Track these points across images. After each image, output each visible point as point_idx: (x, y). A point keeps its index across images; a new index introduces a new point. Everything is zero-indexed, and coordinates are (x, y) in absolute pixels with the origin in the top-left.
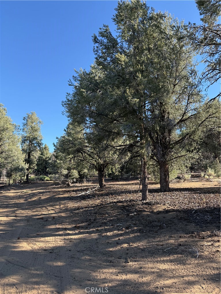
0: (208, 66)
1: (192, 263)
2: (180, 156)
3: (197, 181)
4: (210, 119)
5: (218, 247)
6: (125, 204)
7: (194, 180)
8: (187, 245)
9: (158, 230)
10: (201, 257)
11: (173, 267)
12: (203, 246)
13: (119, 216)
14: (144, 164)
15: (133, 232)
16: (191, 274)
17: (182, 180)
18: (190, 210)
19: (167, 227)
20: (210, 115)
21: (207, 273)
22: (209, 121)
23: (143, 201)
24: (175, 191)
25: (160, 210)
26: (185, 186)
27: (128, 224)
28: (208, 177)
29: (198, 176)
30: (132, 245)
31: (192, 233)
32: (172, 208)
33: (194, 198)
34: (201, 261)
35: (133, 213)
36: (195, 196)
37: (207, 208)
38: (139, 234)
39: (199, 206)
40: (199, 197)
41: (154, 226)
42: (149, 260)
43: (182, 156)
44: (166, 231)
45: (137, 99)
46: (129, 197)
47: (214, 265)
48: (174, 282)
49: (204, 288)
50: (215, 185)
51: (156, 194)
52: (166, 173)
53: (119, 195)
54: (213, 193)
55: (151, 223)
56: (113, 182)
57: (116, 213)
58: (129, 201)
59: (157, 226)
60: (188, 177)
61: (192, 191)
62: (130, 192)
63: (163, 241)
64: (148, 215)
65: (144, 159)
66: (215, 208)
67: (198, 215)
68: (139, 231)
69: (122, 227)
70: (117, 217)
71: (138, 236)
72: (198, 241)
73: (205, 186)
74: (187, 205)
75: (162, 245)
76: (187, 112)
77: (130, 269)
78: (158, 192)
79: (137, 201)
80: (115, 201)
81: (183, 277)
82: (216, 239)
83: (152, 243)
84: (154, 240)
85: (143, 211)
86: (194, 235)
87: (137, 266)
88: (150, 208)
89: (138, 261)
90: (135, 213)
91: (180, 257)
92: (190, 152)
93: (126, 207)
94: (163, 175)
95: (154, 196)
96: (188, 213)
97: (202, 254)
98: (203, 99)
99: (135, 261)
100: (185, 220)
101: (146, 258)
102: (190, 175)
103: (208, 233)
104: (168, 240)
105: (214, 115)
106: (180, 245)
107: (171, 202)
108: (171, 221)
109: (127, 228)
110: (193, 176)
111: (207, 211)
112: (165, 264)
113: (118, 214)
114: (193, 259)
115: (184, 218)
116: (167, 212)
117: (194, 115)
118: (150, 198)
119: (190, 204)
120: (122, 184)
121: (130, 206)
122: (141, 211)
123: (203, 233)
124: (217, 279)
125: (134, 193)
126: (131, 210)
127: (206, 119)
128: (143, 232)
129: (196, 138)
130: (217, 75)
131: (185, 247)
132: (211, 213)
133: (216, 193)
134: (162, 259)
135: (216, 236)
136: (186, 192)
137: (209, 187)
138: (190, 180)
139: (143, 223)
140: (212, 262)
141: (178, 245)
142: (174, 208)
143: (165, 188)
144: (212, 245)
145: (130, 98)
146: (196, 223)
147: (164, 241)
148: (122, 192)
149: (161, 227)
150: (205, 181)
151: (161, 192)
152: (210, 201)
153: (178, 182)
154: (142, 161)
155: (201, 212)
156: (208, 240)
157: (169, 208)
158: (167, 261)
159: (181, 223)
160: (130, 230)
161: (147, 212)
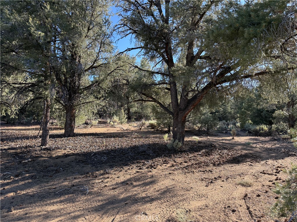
0: (121, 20)
1: (81, 199)
2: (87, 102)
3: (103, 127)
4: (118, 71)
5: (107, 182)
6: (19, 151)
7: (100, 126)
8: (80, 185)
9: (53, 174)
10: (90, 193)
11: (62, 207)
12: (94, 183)
13: (8, 164)
14: (47, 107)
15: (24, 179)
16: (78, 209)
17: (89, 126)
18: (90, 153)
19: (63, 170)
20: (118, 67)
21: (93, 206)
22: (117, 73)
23: (42, 147)
24: (80, 136)
25: (60, 155)
26: (91, 131)
27: (18, 171)
28: (113, 123)
29: (105, 123)
30: (19, 193)
31: (87, 174)
32: (73, 152)
33: (96, 142)
34: (89, 197)
35: (27, 159)
36: (98, 141)
37: (106, 150)
38: (30, 181)
39: (98, 149)
40: (101, 141)
41: (50, 171)
42: (37, 204)
43: (89, 102)
44: (61, 174)
45: (43, 32)
46: (25, 143)
47: (100, 198)
48: (60, 220)
49: (87, 219)
50: (117, 131)
51: (58, 140)
52: (72, 118)
53: (12, 142)
54: (114, 137)
55: (47, 168)
56: (7, 126)
57: (5, 161)
58: (24, 148)
59: (53, 171)
60: (95, 123)
61: (96, 136)
62: (27, 138)
63: (56, 184)
64: (44, 160)
65: (47, 101)
66: (112, 150)
67: (96, 157)
68: (31, 177)
69: (10, 176)
70: (5, 165)
71: (29, 183)
72: (91, 180)
73: (109, 132)
74: (88, 149)
75: (54, 188)
76: (98, 60)
77: (13, 218)
78: (61, 137)
79: (34, 147)
80: (6, 147)
81: (70, 213)
82: (107, 176)
83: (44, 188)
84: (47, 185)
85: (40, 157)
86: (89, 175)
87: (22, 213)
88: (49, 153)
89: (24, 208)
90: (30, 160)
91: (71, 197)
92: (97, 99)
93: (19, 153)
94: (69, 120)
95: (56, 141)
96: (88, 155)
97: (92, 190)
98: (114, 51)
99: (21, 209)
100: (83, 162)
101: (35, 203)
102: (98, 122)
103: (101, 172)
104: (63, 182)
105: (121, 68)
106: (74, 186)
107: (73, 146)
108: (68, 164)
109: (17, 176)
110: (100, 123)
111: (105, 153)
112: (54, 206)
113: (8, 161)
114: (83, 196)
115: (82, 161)
116: (66, 156)
117: (104, 64)
118: (50, 143)
119: (91, 148)
120: (19, 129)
121: (24, 152)
122: (38, 157)
123: (97, 172)
124: (100, 209)
125: (32, 138)
126: (26, 157)
127: (114, 70)
128: (35, 178)
129: (104, 86)
130: (127, 31)
131: (78, 186)
132: (108, 154)
133: (116, 137)
134: (52, 201)
135: (107, 173)
136: (89, 137)
137: (112, 132)
138: (97, 126)
139: (37, 169)
140: (99, 196)
141: (71, 186)
142: (75, 152)
143: (69, 133)
144: (102, 181)
145: (33, 29)
146: (92, 164)
147: (58, 184)
148: (18, 138)
149: (57, 171)
150: (110, 126)
151: (65, 137)
152: (109, 144)
153: (85, 127)
154: (45, 103)
155: (99, 155)
156: (100, 178)
157: (69, 153)
158: (57, 202)
159: (78, 166)
160: (20, 177)
161: (45, 157)
